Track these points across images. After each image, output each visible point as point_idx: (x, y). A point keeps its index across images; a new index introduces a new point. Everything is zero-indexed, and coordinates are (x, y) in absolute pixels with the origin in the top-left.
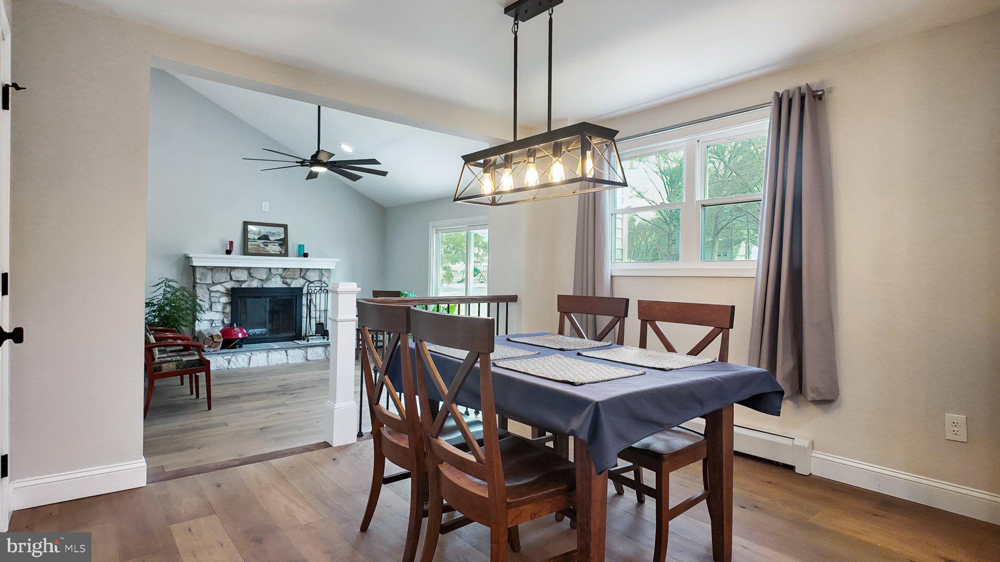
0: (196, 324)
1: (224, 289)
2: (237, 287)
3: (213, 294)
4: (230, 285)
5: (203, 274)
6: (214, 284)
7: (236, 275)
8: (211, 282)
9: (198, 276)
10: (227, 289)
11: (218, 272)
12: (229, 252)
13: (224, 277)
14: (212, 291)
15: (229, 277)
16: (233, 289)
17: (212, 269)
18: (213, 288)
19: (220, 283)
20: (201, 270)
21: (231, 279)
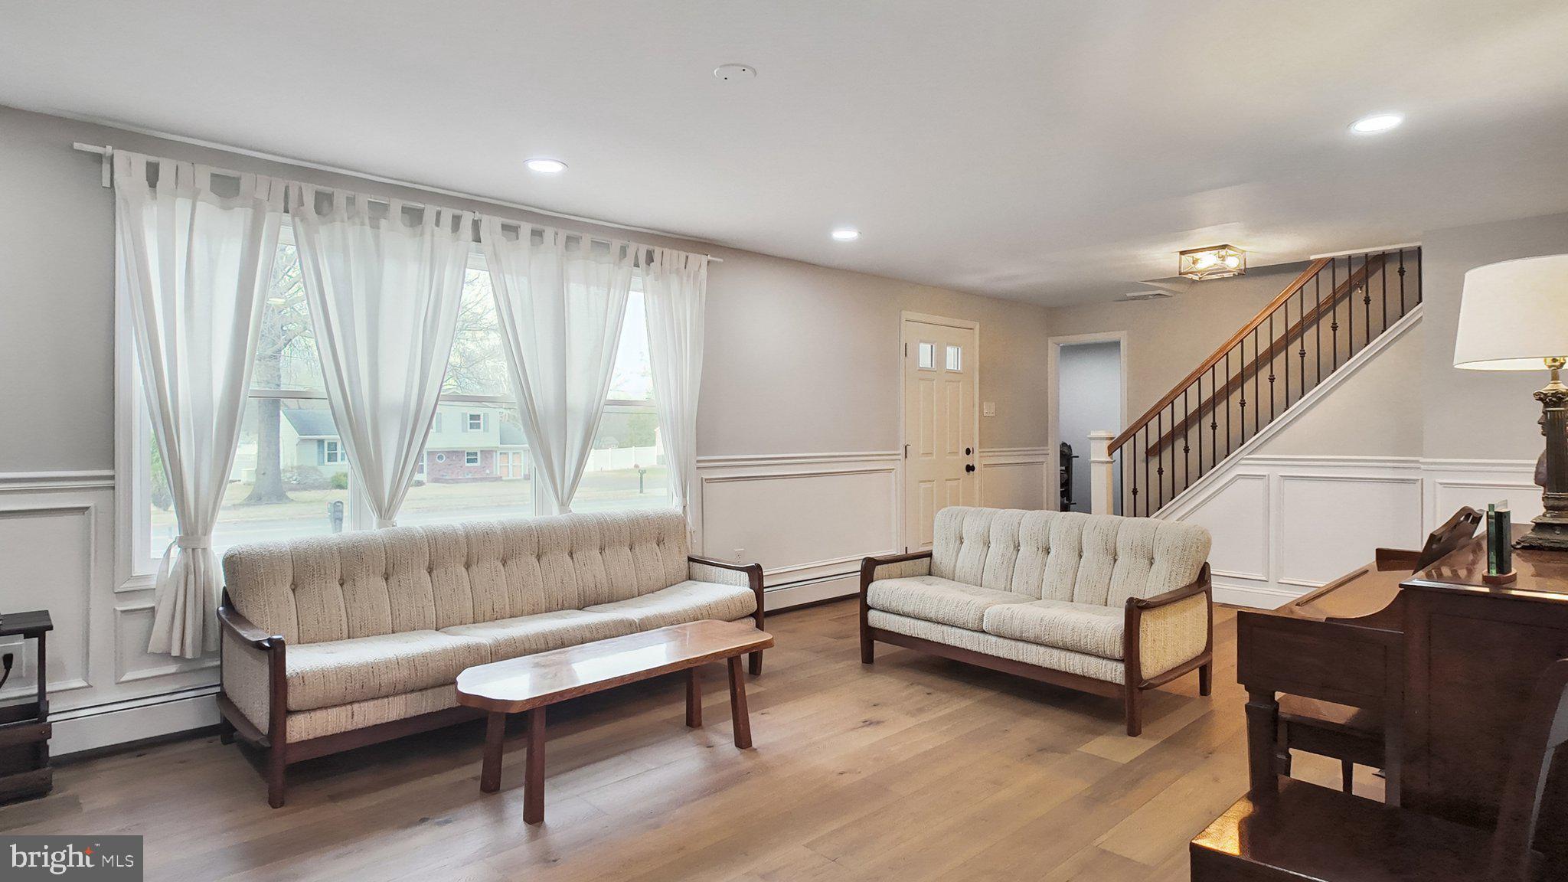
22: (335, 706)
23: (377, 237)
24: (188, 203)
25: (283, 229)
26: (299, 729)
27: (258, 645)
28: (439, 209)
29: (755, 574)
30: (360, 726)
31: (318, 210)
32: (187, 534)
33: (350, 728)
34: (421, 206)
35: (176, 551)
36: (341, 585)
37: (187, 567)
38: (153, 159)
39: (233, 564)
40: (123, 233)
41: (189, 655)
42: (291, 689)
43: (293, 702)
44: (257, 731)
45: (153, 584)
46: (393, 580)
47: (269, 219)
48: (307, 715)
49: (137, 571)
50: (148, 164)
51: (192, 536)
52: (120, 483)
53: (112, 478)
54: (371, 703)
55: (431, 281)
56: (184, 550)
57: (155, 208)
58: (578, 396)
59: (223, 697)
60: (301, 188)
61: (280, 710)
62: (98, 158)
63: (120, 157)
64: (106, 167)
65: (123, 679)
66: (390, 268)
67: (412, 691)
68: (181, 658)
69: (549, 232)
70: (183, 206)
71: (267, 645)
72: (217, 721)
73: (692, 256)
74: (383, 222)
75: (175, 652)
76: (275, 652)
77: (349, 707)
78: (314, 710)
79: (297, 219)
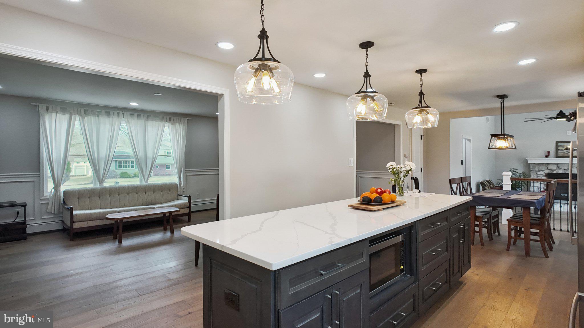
0: (531, 188)
1: (544, 173)
2: (550, 172)
3: (538, 176)
4: (547, 171)
5: (533, 167)
6: (539, 171)
7: (550, 167)
8: (537, 170)
9: (531, 167)
10: (546, 173)
11: (541, 165)
12: (547, 157)
13: (544, 168)
14: (538, 174)
15: (546, 168)
16: (548, 173)
17: (538, 164)
18: (539, 173)
19: (542, 171)
20: (533, 165)
21: (548, 169)
22: (83, 221)
23: (99, 119)
24: (55, 114)
25: (77, 118)
26: (76, 226)
27: (68, 208)
28: (114, 111)
29: (189, 198)
30: (89, 226)
31: (85, 113)
32: (55, 187)
33: (87, 226)
34: (110, 111)
35: (53, 190)
36: (89, 198)
37: (55, 193)
38: (47, 105)
39: (65, 193)
40: (41, 122)
41: (56, 213)
42: (74, 217)
43: (75, 220)
44: (68, 226)
45: (48, 197)
46: (101, 197)
47: (73, 116)
48: (78, 223)
49: (45, 195)
50: (46, 106)
51: (57, 187)
52: (41, 176)
53: (39, 174)
54: (91, 221)
55: (112, 128)
56: (55, 190)
57: (48, 115)
58: (150, 154)
59: (63, 222)
60: (80, 109)
61: (72, 222)
62: (36, 106)
63: (40, 105)
64: (37, 107)
65: (42, 218)
66: (102, 126)
67: (100, 219)
68: (54, 214)
69: (142, 115)
70: (54, 115)
71: (69, 208)
72: (62, 228)
73: (182, 118)
74: (100, 116)
75: (53, 212)
76: (71, 210)
77: (87, 222)
78: (79, 222)
79: (80, 116)
